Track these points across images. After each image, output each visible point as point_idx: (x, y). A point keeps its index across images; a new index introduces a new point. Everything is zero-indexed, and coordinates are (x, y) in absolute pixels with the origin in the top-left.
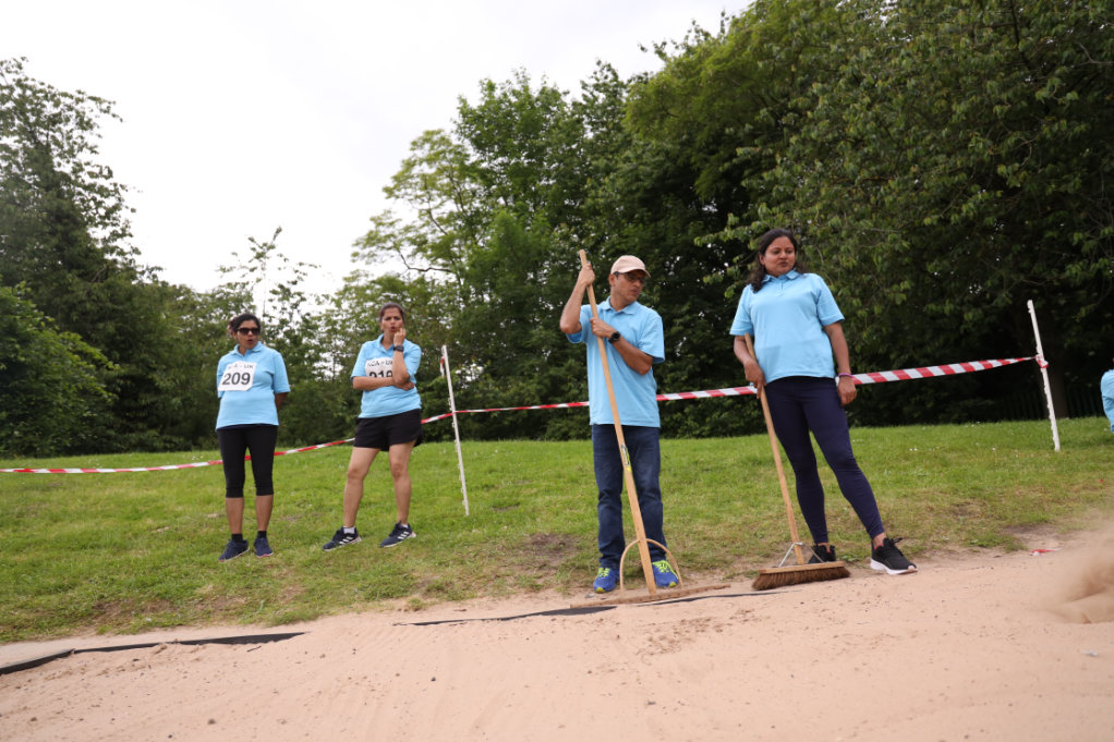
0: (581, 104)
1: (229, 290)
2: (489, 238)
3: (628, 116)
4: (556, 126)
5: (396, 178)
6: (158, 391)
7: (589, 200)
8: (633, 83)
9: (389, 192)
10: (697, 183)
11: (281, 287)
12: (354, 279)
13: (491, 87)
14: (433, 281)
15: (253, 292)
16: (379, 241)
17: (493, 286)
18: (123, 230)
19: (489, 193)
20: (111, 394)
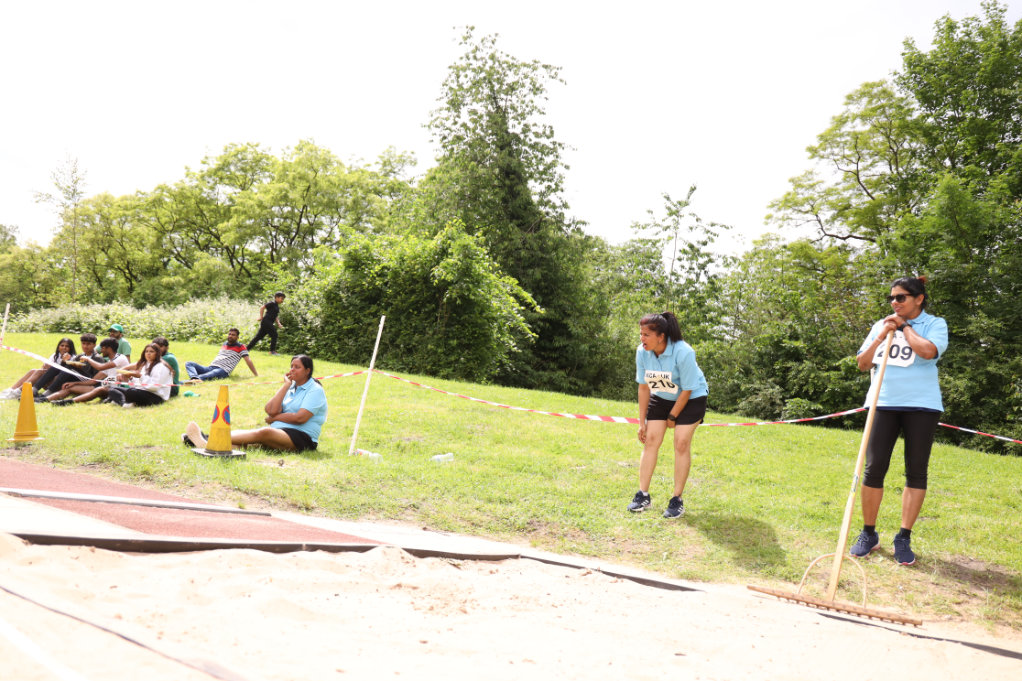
1: (639, 244)
6: (570, 336)
9: (813, 151)
11: (691, 247)
14: (853, 250)
15: (660, 249)
16: (796, 204)
18: (556, 185)
19: (933, 153)
20: (534, 334)
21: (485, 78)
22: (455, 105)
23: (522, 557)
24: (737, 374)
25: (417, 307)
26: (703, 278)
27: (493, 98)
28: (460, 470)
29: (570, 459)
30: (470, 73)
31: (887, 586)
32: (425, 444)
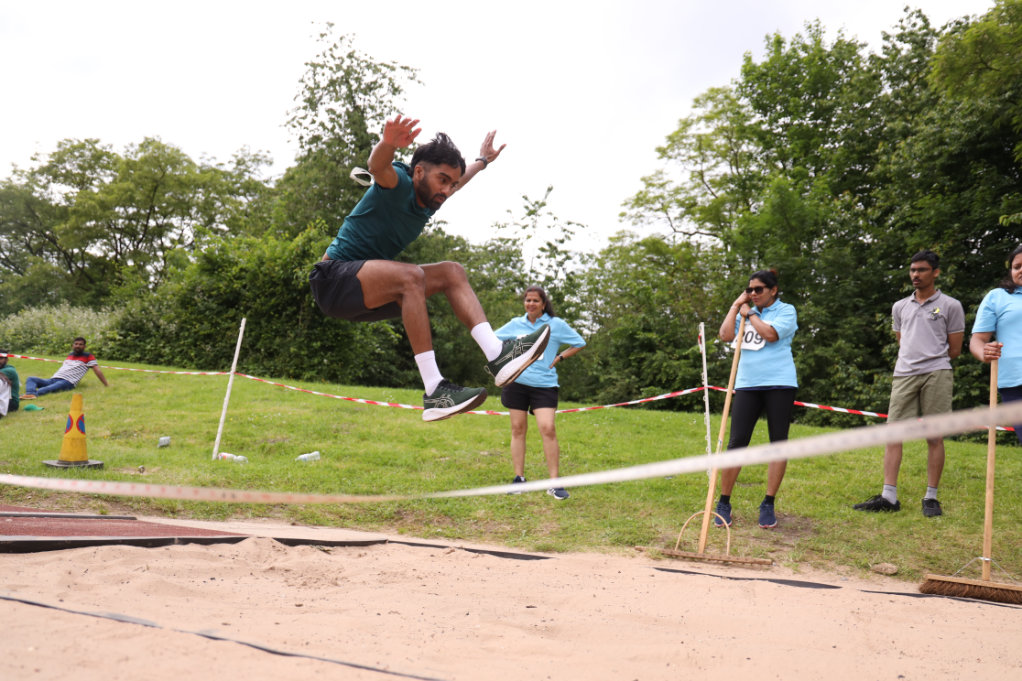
0: (879, 59)
1: (499, 243)
2: (762, 203)
3: (935, 73)
4: (849, 83)
5: (670, 138)
7: (879, 167)
8: (949, 30)
9: (662, 152)
10: (1018, 147)
11: (549, 245)
12: (620, 238)
13: (779, 42)
14: (699, 245)
15: (521, 247)
16: (648, 202)
17: (761, 256)
19: (767, 156)
20: (397, 335)
21: (342, 77)
22: (312, 104)
23: (390, 542)
24: (595, 366)
25: (278, 310)
27: (350, 98)
28: (326, 467)
29: (434, 451)
30: (326, 70)
31: (715, 543)
32: (292, 444)
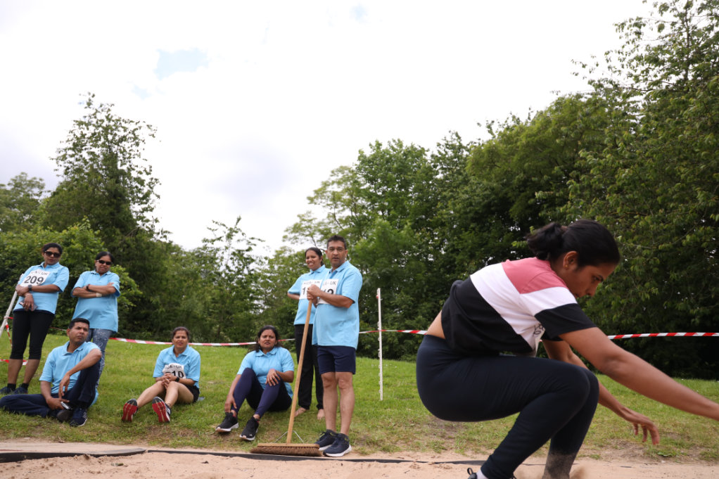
0: (437, 156)
5: (316, 192)
8: (470, 146)
9: (311, 200)
11: (239, 251)
12: (284, 250)
13: (379, 145)
16: (301, 230)
19: (373, 207)
21: (102, 132)
26: (246, 271)
27: (107, 146)
